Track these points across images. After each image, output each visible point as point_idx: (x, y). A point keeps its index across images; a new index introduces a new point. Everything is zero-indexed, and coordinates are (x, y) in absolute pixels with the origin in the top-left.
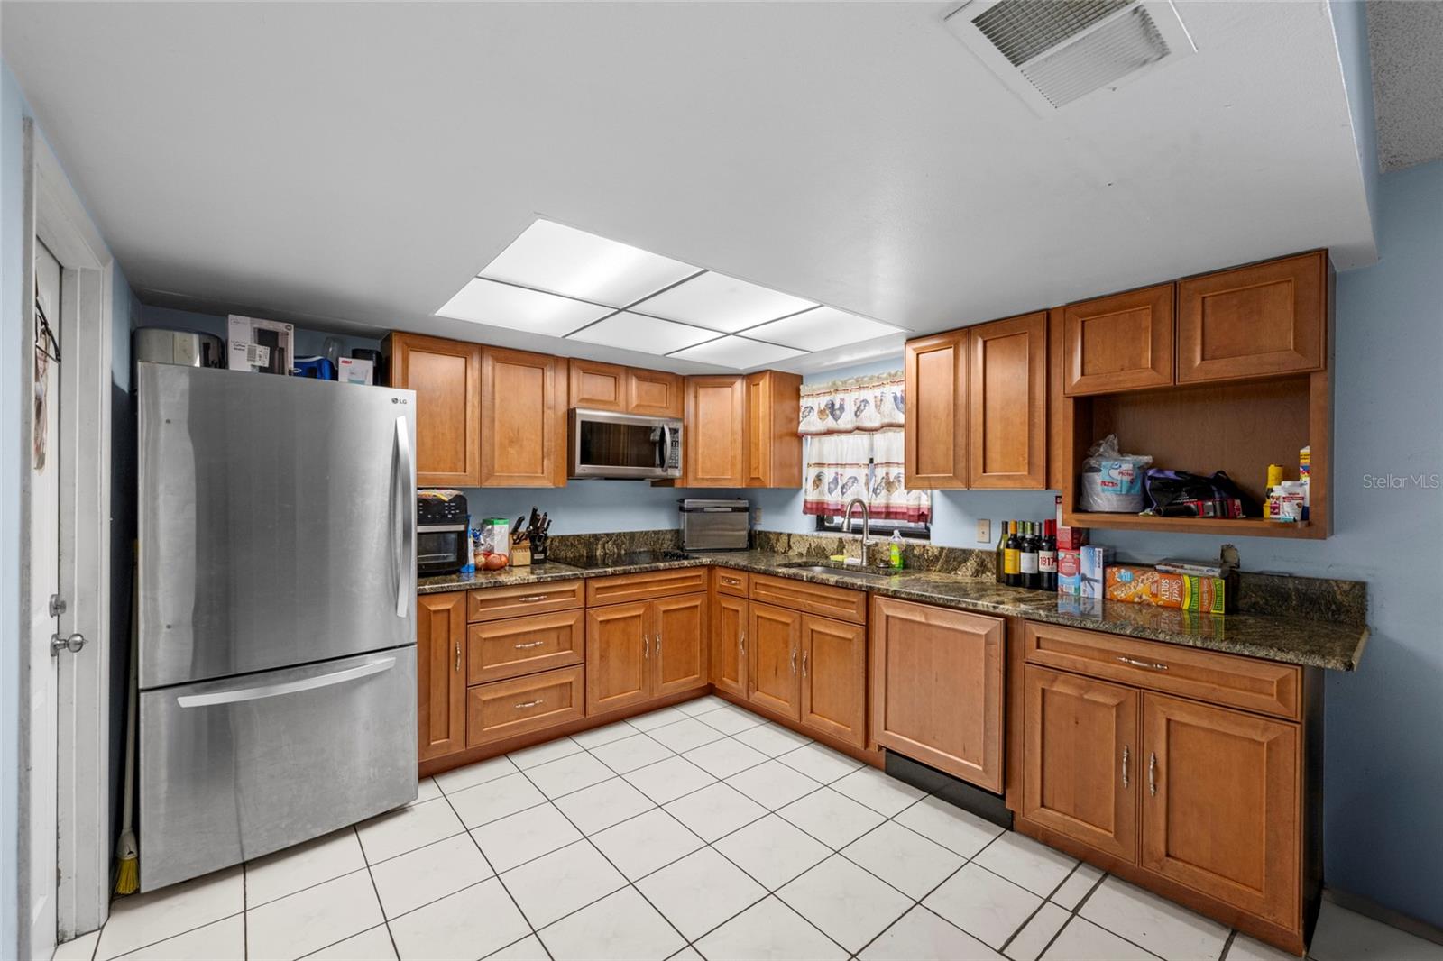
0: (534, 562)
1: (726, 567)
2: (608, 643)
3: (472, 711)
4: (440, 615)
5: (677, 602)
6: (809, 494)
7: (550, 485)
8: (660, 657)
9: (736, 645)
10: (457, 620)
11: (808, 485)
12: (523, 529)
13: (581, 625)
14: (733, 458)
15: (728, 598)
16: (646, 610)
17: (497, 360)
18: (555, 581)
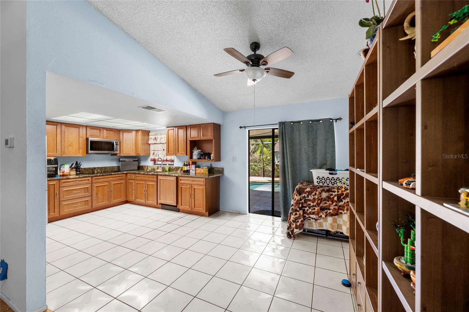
0: (77, 174)
1: (130, 173)
2: (98, 191)
3: (61, 207)
4: (52, 186)
5: (117, 182)
6: (152, 157)
7: (81, 156)
8: (113, 194)
9: (132, 190)
10: (57, 187)
11: (151, 155)
12: (73, 166)
13: (91, 187)
14: (133, 149)
15: (130, 180)
16: (109, 184)
17: (66, 126)
18: (83, 177)
